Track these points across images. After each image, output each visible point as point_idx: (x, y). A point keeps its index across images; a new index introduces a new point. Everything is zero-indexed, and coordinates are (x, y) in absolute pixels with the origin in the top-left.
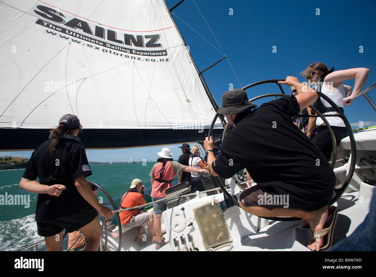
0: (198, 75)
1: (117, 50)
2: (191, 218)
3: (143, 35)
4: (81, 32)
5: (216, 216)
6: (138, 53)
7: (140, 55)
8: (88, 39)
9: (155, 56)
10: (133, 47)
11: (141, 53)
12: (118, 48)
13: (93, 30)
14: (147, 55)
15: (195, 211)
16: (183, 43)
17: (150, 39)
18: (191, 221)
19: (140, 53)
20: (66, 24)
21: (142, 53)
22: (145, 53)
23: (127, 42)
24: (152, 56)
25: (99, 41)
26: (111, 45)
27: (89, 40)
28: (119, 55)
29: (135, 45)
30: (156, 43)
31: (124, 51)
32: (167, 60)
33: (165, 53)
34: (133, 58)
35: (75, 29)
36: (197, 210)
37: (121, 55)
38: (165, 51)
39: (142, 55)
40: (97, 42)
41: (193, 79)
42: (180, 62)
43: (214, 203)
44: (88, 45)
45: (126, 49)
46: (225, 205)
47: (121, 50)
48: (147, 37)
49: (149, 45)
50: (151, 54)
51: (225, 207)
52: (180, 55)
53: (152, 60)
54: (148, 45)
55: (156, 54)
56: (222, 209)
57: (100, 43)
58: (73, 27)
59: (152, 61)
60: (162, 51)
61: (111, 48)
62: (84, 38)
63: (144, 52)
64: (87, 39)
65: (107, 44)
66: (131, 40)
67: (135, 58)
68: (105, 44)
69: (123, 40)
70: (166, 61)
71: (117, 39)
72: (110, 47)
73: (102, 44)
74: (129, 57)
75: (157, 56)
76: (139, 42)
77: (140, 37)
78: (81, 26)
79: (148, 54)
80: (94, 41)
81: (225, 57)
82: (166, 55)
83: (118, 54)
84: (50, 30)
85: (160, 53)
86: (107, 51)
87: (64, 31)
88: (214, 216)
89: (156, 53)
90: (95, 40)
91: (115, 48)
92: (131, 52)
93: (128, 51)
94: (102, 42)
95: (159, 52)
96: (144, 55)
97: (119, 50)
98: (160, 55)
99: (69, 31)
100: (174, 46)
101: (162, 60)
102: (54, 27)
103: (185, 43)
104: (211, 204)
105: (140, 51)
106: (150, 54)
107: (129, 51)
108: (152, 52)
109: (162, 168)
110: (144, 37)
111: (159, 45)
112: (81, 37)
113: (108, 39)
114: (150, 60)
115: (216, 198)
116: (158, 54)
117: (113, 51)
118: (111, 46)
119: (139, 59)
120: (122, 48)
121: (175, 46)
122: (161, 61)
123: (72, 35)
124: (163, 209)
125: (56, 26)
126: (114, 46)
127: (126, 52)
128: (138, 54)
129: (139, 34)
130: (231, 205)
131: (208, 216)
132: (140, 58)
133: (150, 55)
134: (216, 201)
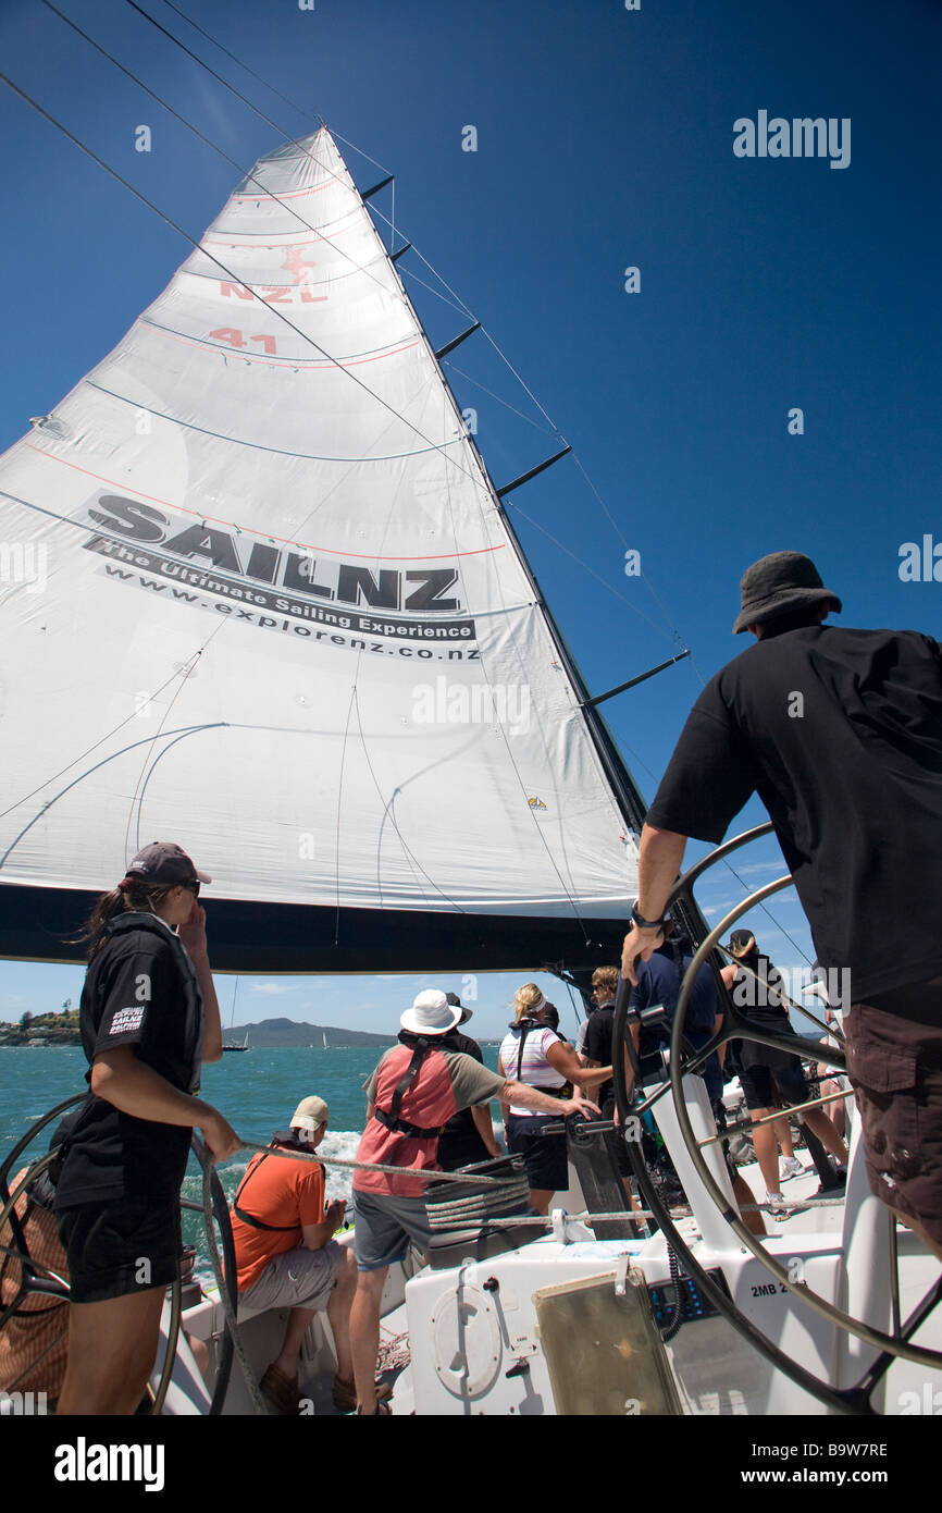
0: (580, 710)
1: (309, 618)
2: (524, 1339)
3: (401, 568)
4: (205, 563)
5: (632, 1352)
6: (377, 627)
7: (382, 634)
8: (222, 588)
9: (435, 638)
10: (363, 607)
11: (386, 627)
12: (314, 610)
13: (244, 558)
14: (407, 636)
15: (543, 1307)
16: (534, 600)
17: (422, 584)
18: (523, 1351)
19: (382, 628)
20: (170, 545)
21: (390, 629)
22: (399, 630)
23: (347, 593)
24: (424, 638)
25: (256, 592)
26: (292, 603)
27: (226, 590)
28: (314, 635)
29: (373, 602)
30: (441, 598)
31: (330, 623)
32: (474, 655)
33: (469, 630)
34: (358, 645)
35: (190, 557)
36: (552, 1300)
37: (319, 635)
38: (470, 624)
39: (390, 635)
40: (249, 595)
41: (559, 726)
42: (518, 664)
43: (627, 1284)
44: (218, 607)
45: (339, 614)
46: (673, 1307)
47: (321, 617)
48: (412, 576)
49: (416, 602)
50: (420, 634)
51: (673, 1314)
52: (522, 639)
53: (420, 653)
54: (413, 604)
55: (439, 635)
56: (661, 1324)
57: (257, 599)
58: (184, 553)
59: (420, 655)
60: (459, 625)
61: (288, 612)
62: (210, 583)
63: (397, 624)
64: (218, 587)
65: (279, 601)
66: (359, 586)
67: (363, 646)
68: (271, 602)
69: (334, 587)
70: (471, 657)
71: (314, 583)
72: (287, 608)
73: (264, 599)
74: (343, 640)
75: (442, 638)
76: (384, 592)
77: (389, 577)
78: (209, 546)
79: (412, 631)
80: (240, 594)
81: (684, 655)
82: (472, 637)
83: (308, 633)
84: (117, 565)
85: (451, 631)
86: (274, 624)
87: (155, 565)
88: (625, 1348)
89: (438, 631)
90: (244, 589)
91: (303, 612)
92: (355, 626)
93: (345, 621)
94: (265, 595)
95: (447, 626)
96: (396, 635)
97: (317, 620)
98: (449, 638)
99: (171, 566)
100: (501, 609)
101: (456, 655)
102: (130, 557)
103: (542, 597)
104: (612, 1286)
105: (383, 622)
106: (416, 633)
107: (348, 621)
108: (425, 626)
109: (407, 1074)
110: (404, 576)
111: (451, 604)
112: (203, 582)
113: (285, 585)
114: (415, 653)
115: (634, 1260)
116: (445, 634)
117: (294, 621)
118: (290, 608)
119: (377, 648)
120: (326, 611)
121: (507, 608)
122: (451, 657)
123: (177, 578)
124: (389, 1249)
125: (137, 553)
126: (302, 605)
127: (337, 625)
128: (376, 633)
129: (389, 566)
130: (699, 1312)
131: (595, 1345)
132: (380, 646)
133: (415, 637)
134: (632, 1277)
